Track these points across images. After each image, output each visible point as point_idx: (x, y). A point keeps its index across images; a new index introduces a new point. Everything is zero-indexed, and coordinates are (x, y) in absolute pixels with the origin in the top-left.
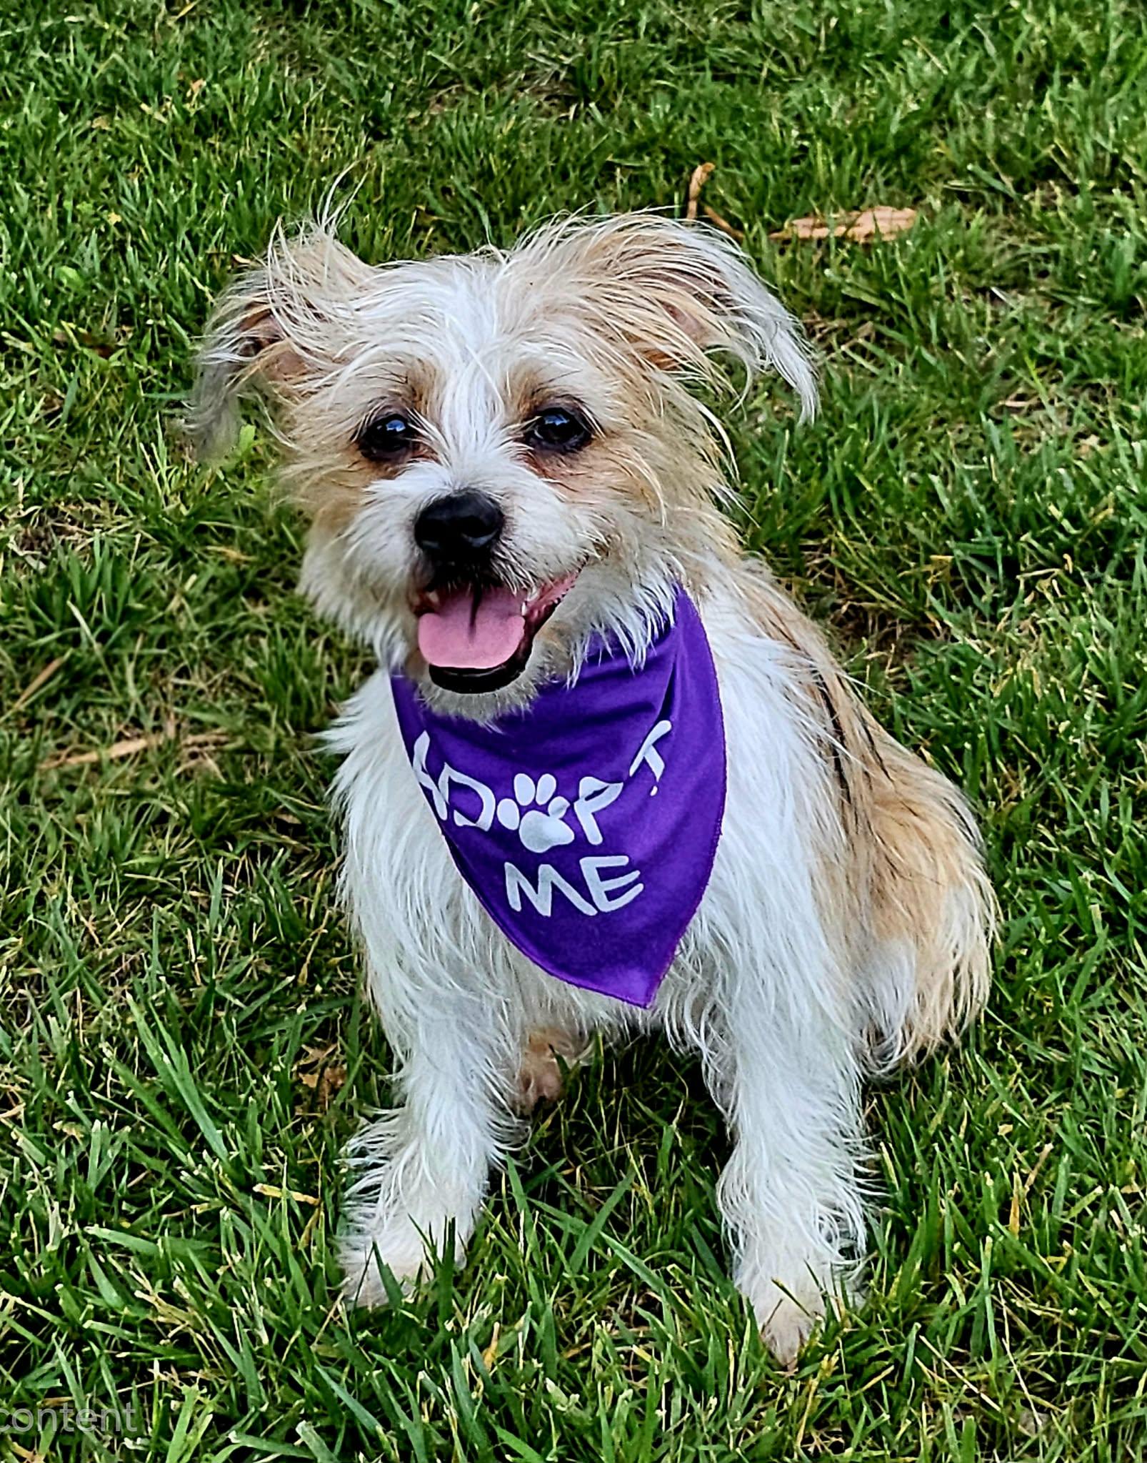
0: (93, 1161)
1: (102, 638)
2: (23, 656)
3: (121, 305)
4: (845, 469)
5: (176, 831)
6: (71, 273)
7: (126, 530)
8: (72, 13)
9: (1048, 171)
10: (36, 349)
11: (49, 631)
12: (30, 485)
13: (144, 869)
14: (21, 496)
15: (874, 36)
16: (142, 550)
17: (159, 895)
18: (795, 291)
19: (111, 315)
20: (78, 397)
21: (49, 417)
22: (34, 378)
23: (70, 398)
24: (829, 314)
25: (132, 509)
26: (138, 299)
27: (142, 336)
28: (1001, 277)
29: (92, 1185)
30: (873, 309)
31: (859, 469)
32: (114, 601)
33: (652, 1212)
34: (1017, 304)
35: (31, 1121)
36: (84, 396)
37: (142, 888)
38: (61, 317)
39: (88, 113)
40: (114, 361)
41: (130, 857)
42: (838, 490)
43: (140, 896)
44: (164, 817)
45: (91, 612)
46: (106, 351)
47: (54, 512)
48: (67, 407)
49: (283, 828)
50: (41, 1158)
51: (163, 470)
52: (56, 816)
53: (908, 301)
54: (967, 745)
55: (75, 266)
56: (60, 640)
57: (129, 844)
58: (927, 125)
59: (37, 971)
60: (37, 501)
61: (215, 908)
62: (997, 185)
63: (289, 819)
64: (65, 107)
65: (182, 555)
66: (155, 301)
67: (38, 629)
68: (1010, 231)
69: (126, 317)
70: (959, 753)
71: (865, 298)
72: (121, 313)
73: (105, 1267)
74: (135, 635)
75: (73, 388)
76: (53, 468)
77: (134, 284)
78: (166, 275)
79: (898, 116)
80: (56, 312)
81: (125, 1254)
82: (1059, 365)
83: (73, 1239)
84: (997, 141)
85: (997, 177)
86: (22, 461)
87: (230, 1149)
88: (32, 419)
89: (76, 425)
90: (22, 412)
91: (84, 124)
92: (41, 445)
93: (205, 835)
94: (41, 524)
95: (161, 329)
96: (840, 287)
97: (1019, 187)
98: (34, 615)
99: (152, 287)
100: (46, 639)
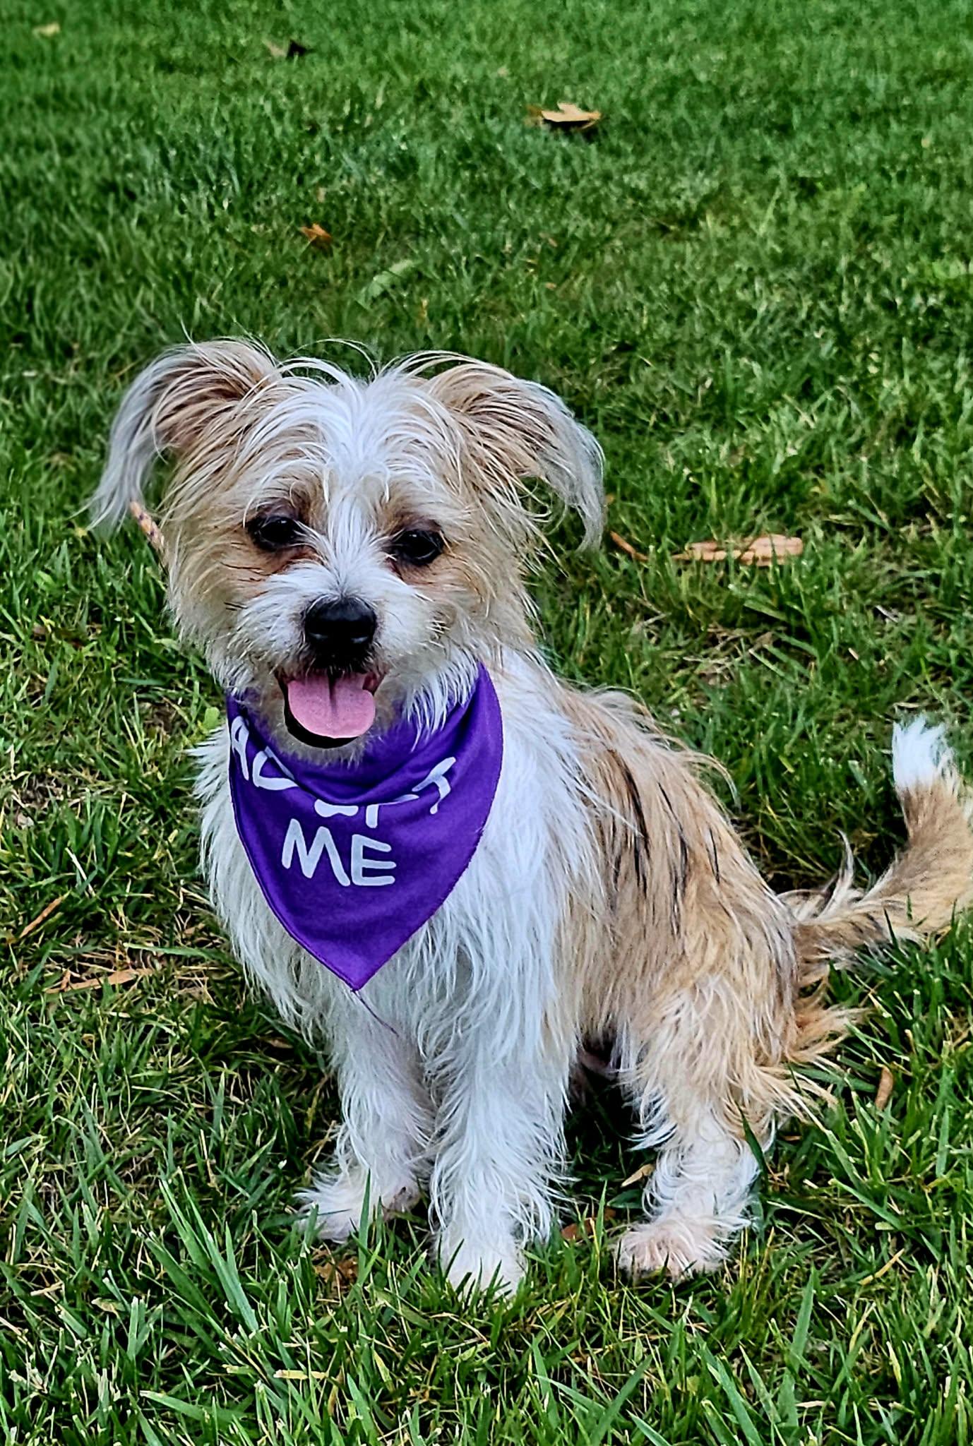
0: (132, 1335)
1: (97, 882)
2: (24, 895)
3: (92, 604)
4: (770, 752)
5: (176, 1050)
6: (46, 577)
7: (111, 792)
8: (29, 369)
9: (919, 509)
10: (18, 639)
11: (47, 875)
12: (20, 753)
13: (148, 1081)
14: (12, 762)
15: (744, 398)
16: (126, 810)
17: (166, 1105)
18: (699, 604)
19: (81, 615)
20: (58, 682)
21: (33, 698)
22: (16, 664)
23: (49, 682)
24: (731, 625)
25: (116, 776)
26: (106, 601)
27: (110, 632)
28: (884, 598)
29: (132, 1354)
30: (771, 621)
31: (781, 751)
32: (105, 849)
34: (897, 621)
35: (70, 1296)
36: (63, 680)
37: (147, 1099)
38: (40, 611)
39: (48, 450)
40: (86, 651)
41: (135, 1071)
42: (763, 769)
43: (144, 1106)
44: (162, 1036)
45: (85, 859)
46: (78, 642)
47: (42, 777)
48: (48, 689)
49: (272, 1051)
50: (81, 1329)
51: (142, 740)
52: (65, 1034)
53: (806, 612)
54: (916, 992)
55: (47, 572)
56: (58, 882)
57: (134, 1060)
58: (803, 468)
59: (59, 1167)
60: (29, 768)
61: (218, 1117)
62: (873, 518)
63: (276, 1043)
64: (29, 444)
65: (161, 813)
66: (122, 602)
67: (36, 872)
68: (887, 559)
69: (95, 616)
70: (909, 999)
71: (766, 611)
72: (91, 612)
73: (155, 1429)
74: (124, 880)
75: (53, 675)
76: (39, 739)
77: (102, 587)
78: (130, 580)
79: (780, 459)
80: (36, 609)
81: (173, 1421)
82: (950, 672)
83: (124, 1402)
84: (872, 481)
85: (874, 512)
86: (13, 734)
87: (260, 1323)
88: (18, 697)
89: (58, 705)
90: (10, 691)
91: (43, 459)
92: (28, 721)
93: (202, 1054)
94: (30, 788)
95: (128, 626)
96: (743, 601)
97: (893, 521)
98: (33, 859)
99: (119, 588)
100: (44, 882)
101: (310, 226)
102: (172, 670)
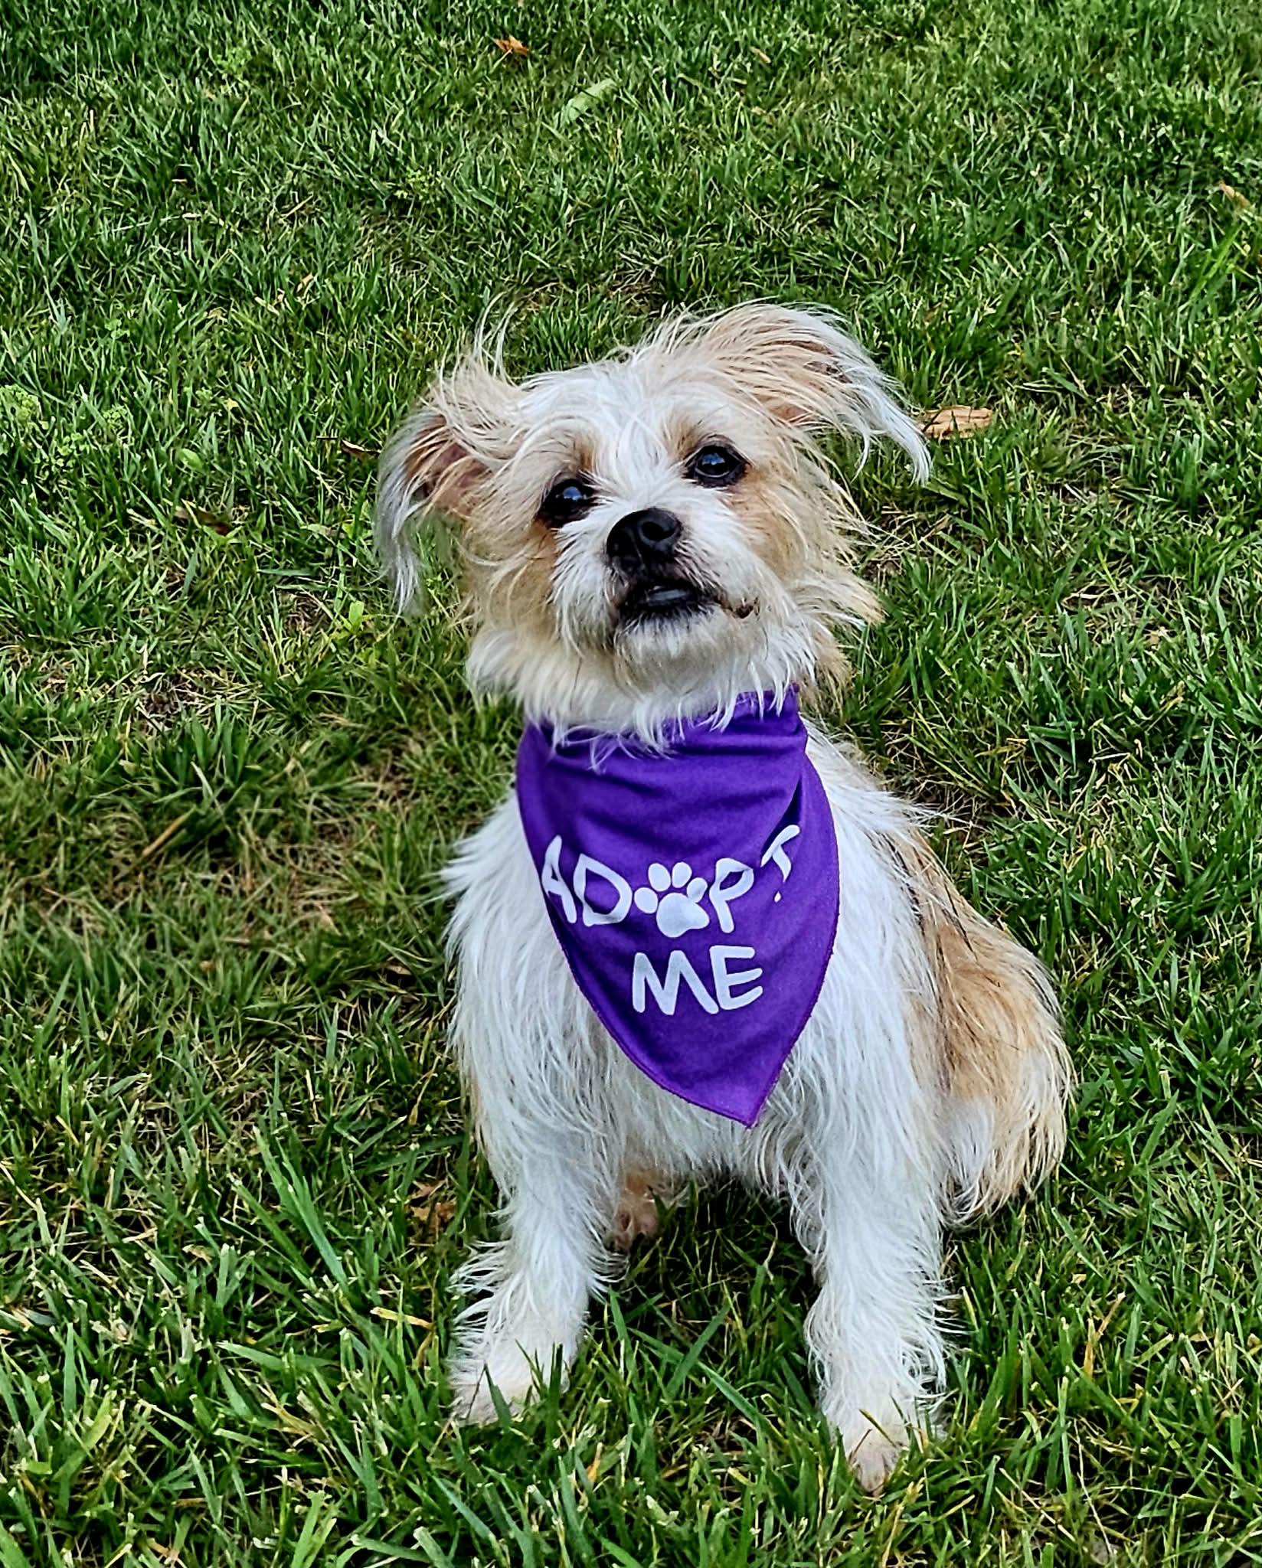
0: (221, 1282)
1: (224, 797)
2: (147, 811)
3: (238, 486)
4: (925, 654)
5: (292, 980)
6: (192, 455)
7: (246, 696)
8: (189, 209)
9: (1120, 375)
10: (159, 526)
11: (173, 789)
12: (154, 652)
13: (264, 1013)
14: (145, 663)
15: (952, 243)
16: (260, 716)
17: (278, 1037)
18: (876, 484)
19: (228, 495)
20: (198, 571)
21: (171, 589)
22: (156, 552)
23: (190, 572)
24: (909, 507)
25: (251, 678)
26: (254, 481)
27: (257, 516)
28: (1073, 476)
29: (220, 1303)
30: (951, 503)
31: (938, 653)
32: (235, 762)
33: (745, 1345)
34: (1089, 502)
35: (162, 1243)
36: (203, 571)
37: (262, 1031)
38: (182, 496)
39: (205, 304)
40: (231, 538)
41: (250, 1002)
42: (918, 672)
43: (259, 1038)
44: (281, 965)
45: (213, 772)
46: (224, 528)
47: (176, 679)
48: (188, 579)
49: (393, 978)
50: (172, 1277)
51: (279, 641)
52: (181, 962)
53: (984, 496)
54: (1043, 918)
55: (194, 448)
56: (183, 798)
57: (250, 989)
58: (1003, 329)
59: (165, 1104)
60: (161, 668)
61: (330, 1050)
62: (1069, 386)
63: (399, 970)
64: (183, 299)
65: (297, 720)
66: (270, 483)
67: (162, 786)
68: (1082, 431)
69: (242, 497)
70: (1034, 925)
71: (944, 492)
72: (237, 494)
73: (235, 1380)
74: (254, 794)
75: (193, 563)
76: (175, 636)
77: (251, 467)
78: (280, 458)
79: (976, 319)
80: (178, 491)
81: (253, 1369)
82: (1129, 560)
83: (205, 1353)
84: (1070, 344)
85: (1070, 379)
86: (148, 631)
87: (349, 1274)
88: (155, 591)
89: (197, 599)
90: (146, 584)
91: (201, 315)
92: (163, 614)
93: (320, 982)
94: (164, 689)
95: (275, 510)
97: (1090, 389)
98: (159, 774)
99: (267, 469)
100: (171, 797)
101: (506, 38)
102: (319, 558)
